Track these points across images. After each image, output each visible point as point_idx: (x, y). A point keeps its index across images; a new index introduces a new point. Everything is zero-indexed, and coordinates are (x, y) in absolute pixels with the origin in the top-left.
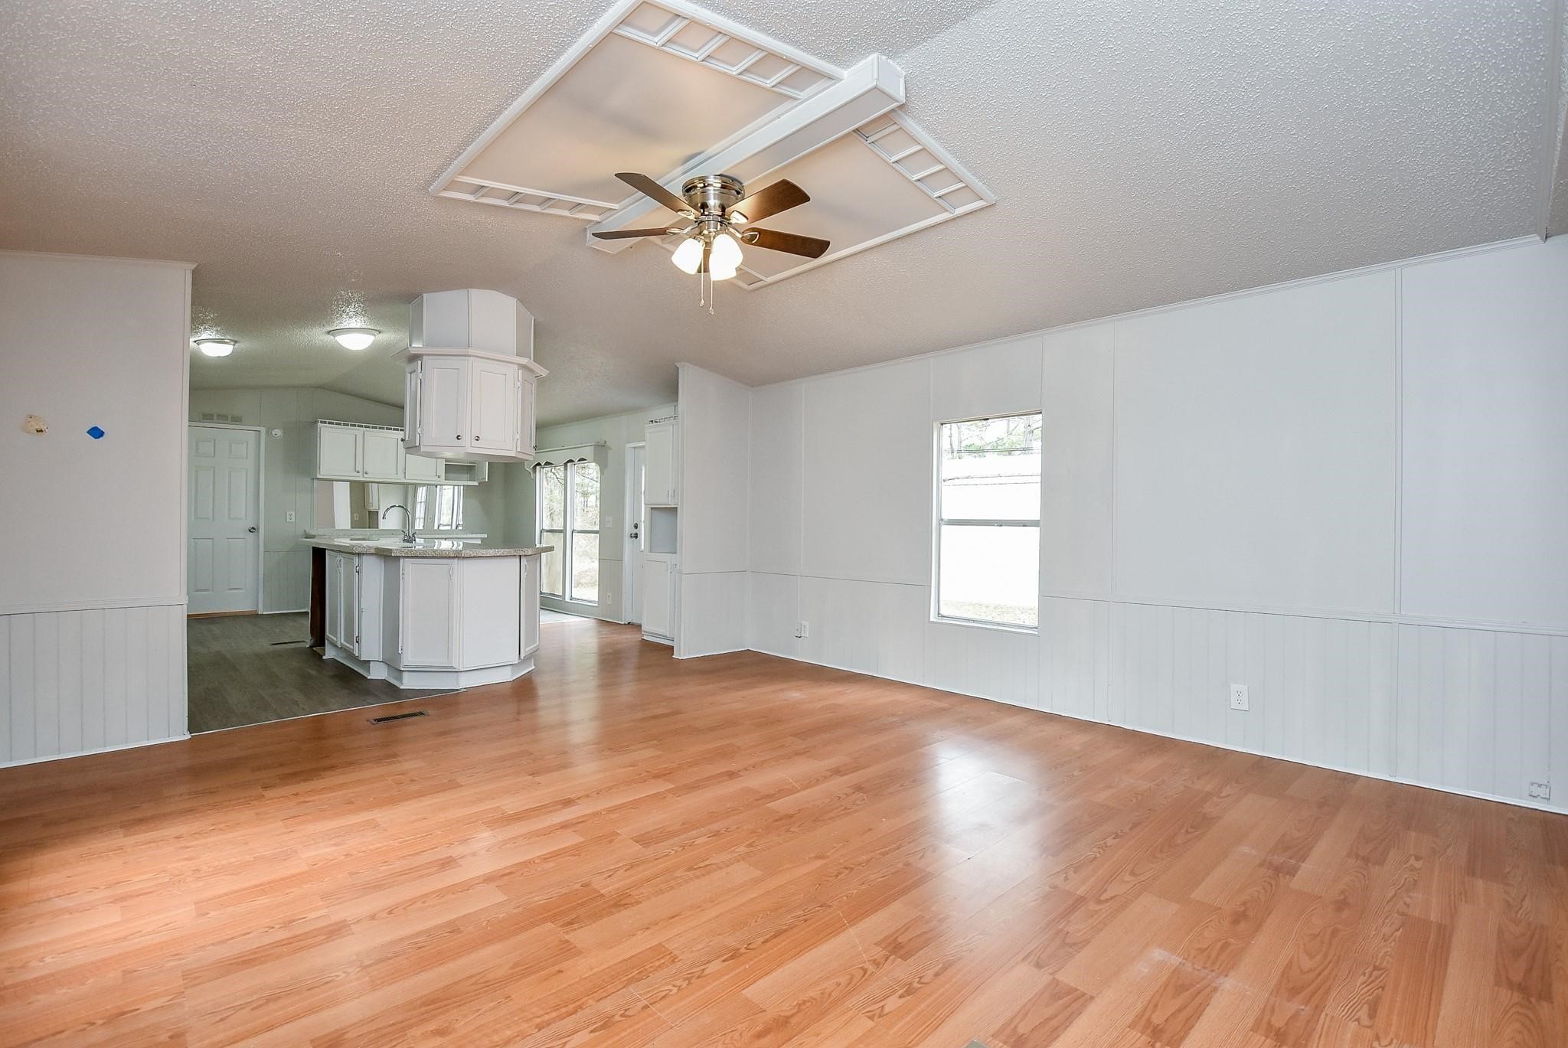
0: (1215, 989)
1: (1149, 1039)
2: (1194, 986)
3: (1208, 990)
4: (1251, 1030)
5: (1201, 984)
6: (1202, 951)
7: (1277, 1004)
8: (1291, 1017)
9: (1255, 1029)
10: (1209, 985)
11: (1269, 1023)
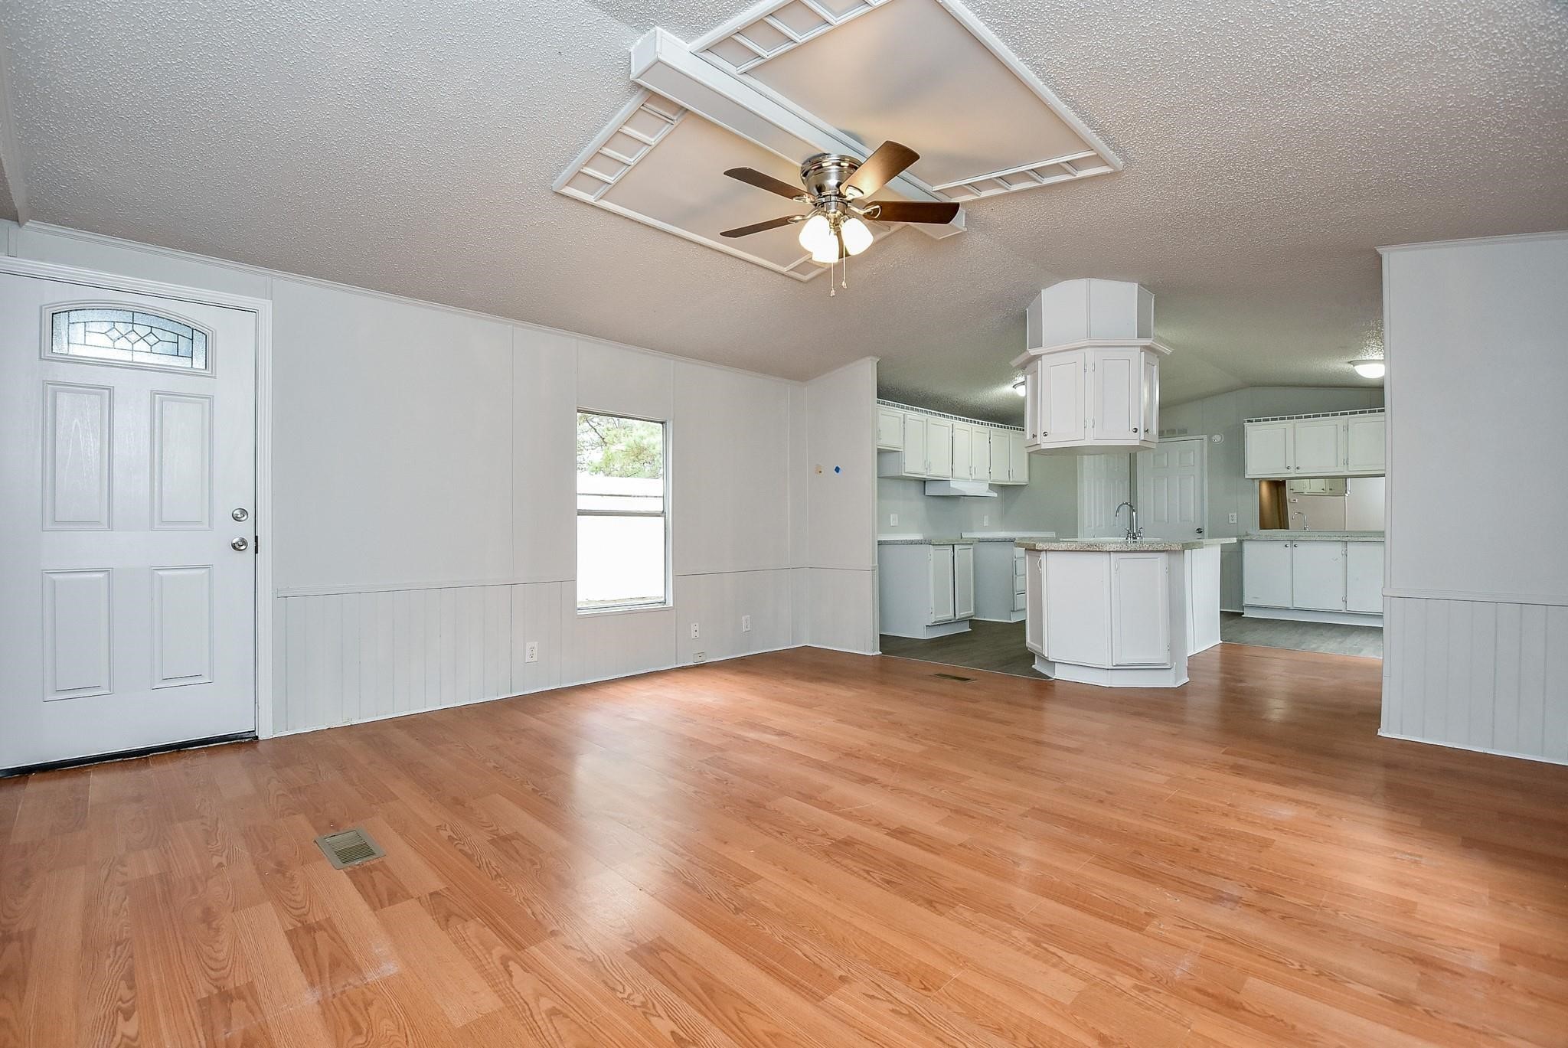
0: (312, 984)
1: (308, 922)
2: (330, 973)
3: (317, 979)
4: (252, 982)
5: (328, 979)
6: (368, 1004)
7: (252, 1018)
8: (230, 1018)
9: (250, 986)
10: (321, 982)
11: (244, 999)
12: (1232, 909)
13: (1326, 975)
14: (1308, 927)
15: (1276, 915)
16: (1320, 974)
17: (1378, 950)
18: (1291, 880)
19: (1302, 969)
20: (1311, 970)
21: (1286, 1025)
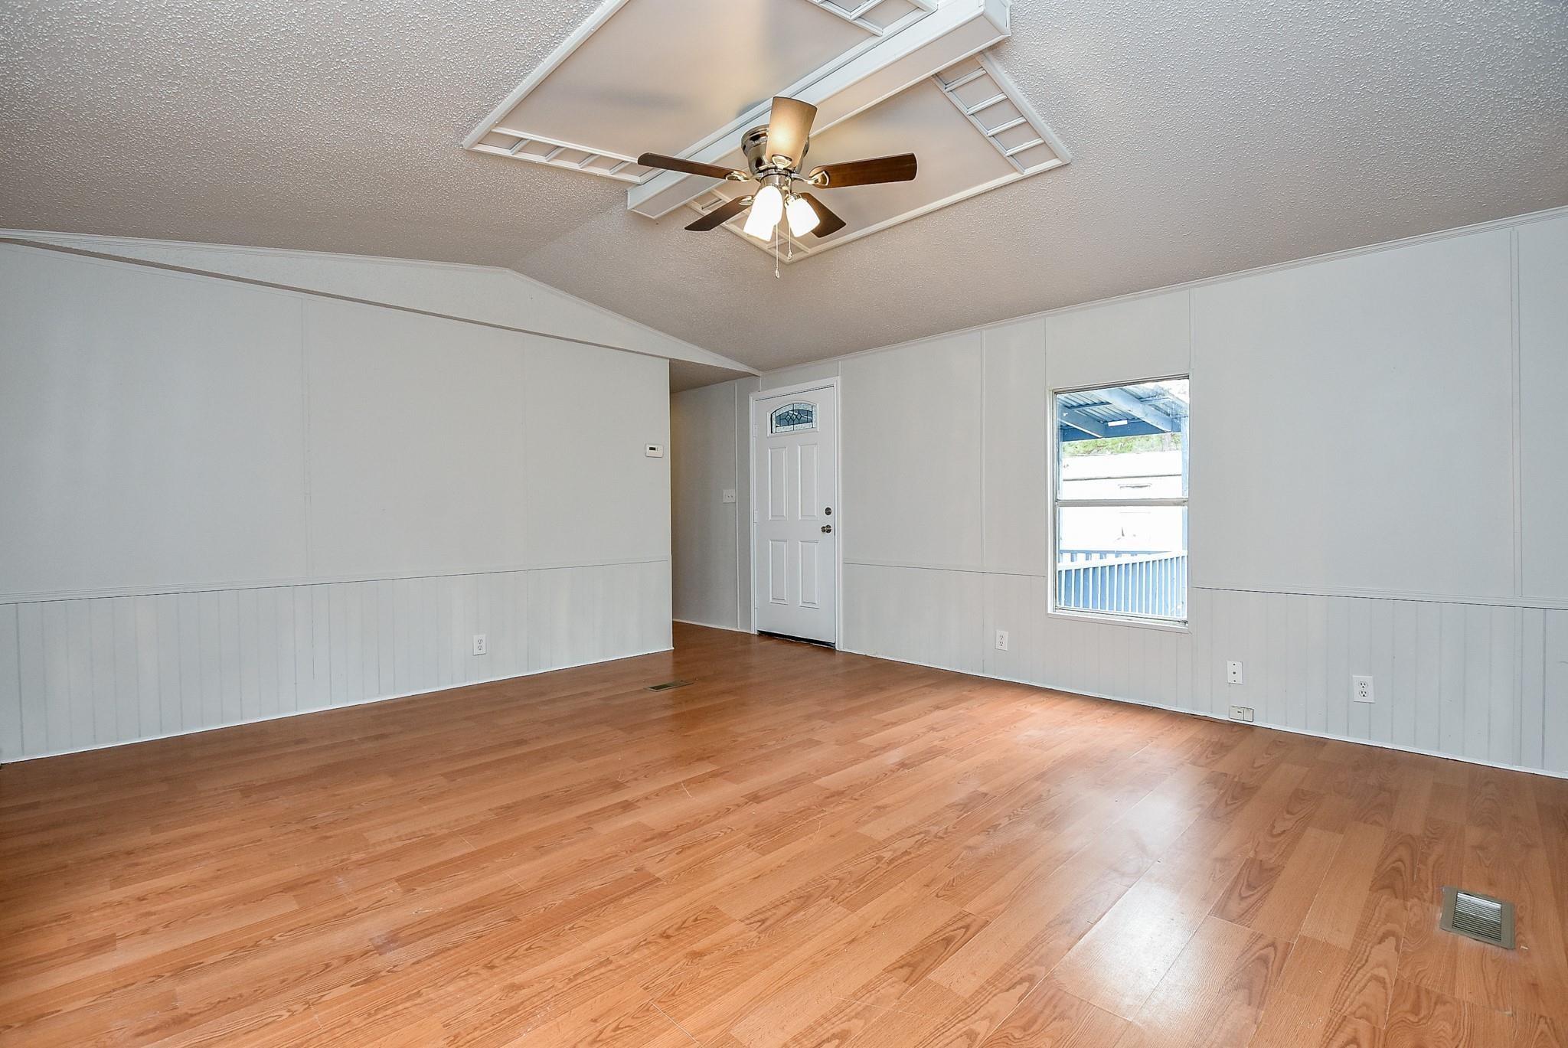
12: (371, 940)
13: (251, 947)
14: (299, 974)
15: (335, 963)
16: (256, 945)
17: (226, 1001)
18: (370, 1015)
19: (271, 938)
20: (264, 942)
21: (250, 902)
